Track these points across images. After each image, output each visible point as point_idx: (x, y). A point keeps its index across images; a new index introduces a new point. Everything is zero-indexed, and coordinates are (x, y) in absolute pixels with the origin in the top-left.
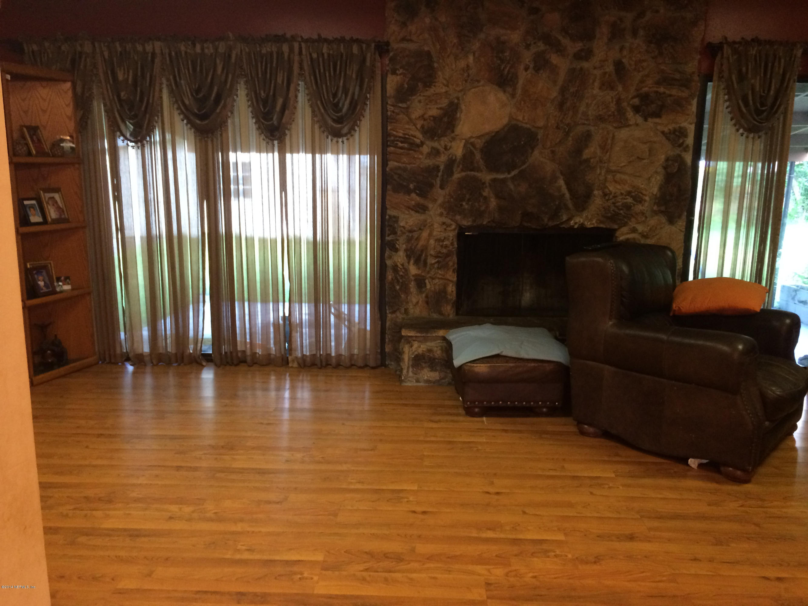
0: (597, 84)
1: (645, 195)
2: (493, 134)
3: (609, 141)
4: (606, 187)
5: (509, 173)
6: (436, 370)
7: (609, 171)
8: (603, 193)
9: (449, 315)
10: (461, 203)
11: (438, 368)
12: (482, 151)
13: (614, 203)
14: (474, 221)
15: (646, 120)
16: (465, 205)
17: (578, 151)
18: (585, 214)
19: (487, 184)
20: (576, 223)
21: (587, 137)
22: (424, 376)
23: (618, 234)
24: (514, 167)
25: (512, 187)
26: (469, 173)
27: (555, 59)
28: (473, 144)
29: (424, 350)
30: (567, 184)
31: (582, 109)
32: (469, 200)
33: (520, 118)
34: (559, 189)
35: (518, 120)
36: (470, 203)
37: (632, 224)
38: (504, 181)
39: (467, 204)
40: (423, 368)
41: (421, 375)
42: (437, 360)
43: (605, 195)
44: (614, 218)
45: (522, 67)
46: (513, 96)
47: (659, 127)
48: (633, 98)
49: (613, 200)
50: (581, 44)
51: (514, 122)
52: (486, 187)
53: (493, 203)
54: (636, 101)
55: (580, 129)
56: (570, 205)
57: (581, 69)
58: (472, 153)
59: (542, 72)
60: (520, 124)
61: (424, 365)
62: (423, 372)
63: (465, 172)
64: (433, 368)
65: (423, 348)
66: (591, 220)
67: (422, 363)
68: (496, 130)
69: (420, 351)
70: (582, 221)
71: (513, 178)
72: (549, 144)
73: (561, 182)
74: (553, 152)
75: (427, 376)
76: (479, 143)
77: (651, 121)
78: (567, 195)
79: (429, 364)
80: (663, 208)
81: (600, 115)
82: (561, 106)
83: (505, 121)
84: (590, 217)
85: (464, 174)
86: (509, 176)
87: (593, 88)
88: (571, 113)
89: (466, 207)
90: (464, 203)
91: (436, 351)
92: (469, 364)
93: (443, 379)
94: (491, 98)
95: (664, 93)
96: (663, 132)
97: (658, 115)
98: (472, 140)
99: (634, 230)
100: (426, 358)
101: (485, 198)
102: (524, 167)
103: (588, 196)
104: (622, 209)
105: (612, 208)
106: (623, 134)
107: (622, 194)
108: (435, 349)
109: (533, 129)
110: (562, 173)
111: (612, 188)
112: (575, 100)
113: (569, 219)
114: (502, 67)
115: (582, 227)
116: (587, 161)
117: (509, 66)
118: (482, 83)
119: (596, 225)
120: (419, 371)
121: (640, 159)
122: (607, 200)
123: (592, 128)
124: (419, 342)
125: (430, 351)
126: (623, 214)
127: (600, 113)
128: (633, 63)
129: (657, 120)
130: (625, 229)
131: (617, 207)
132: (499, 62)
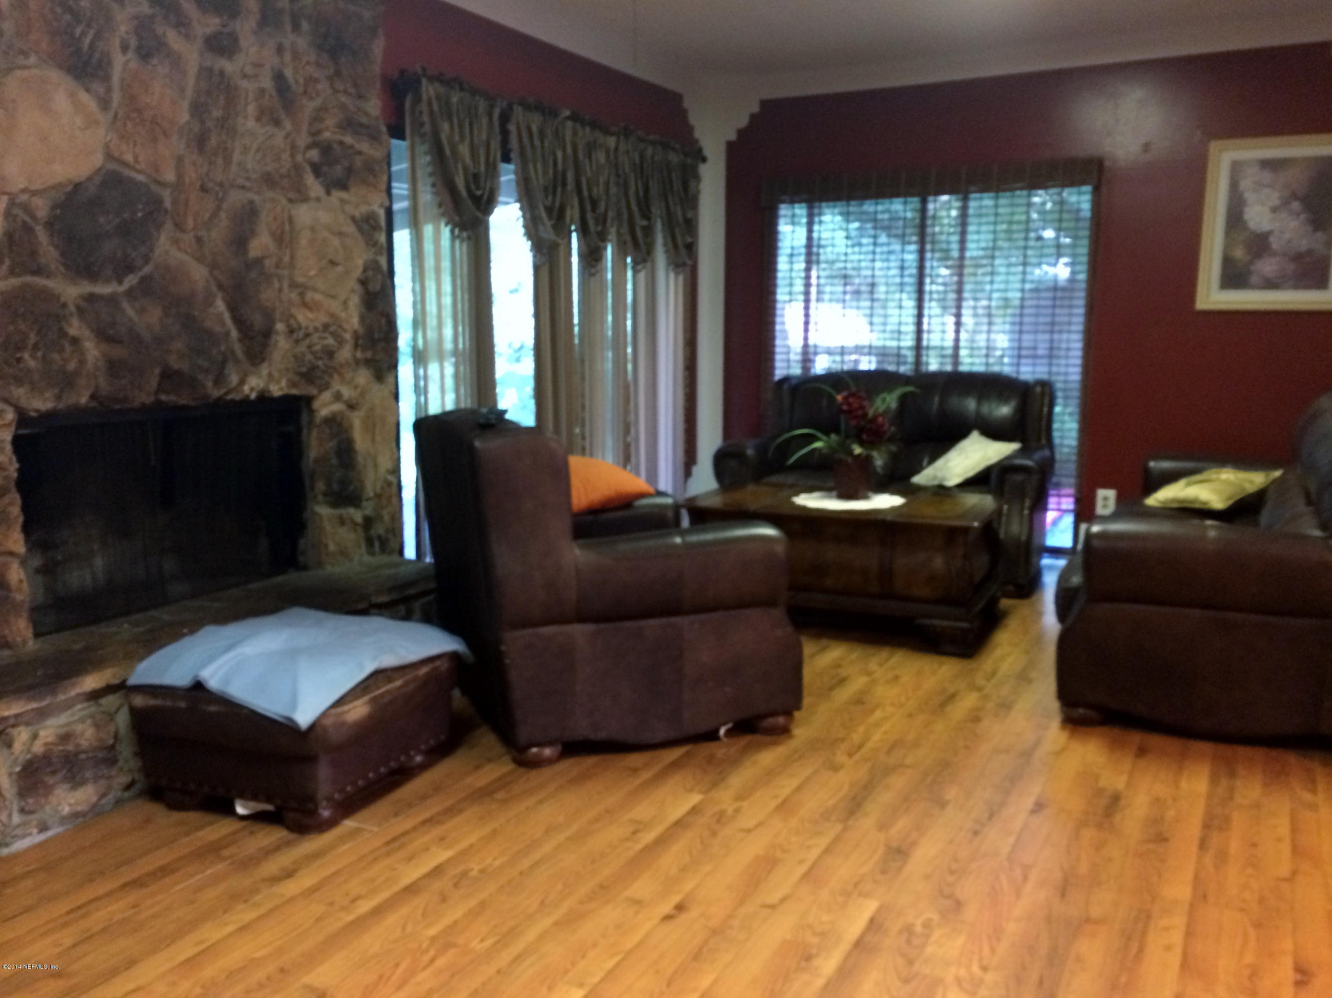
0: (251, 109)
1: (345, 331)
2: (70, 188)
3: (287, 227)
4: (292, 316)
5: (120, 282)
6: (83, 783)
7: (294, 285)
8: (288, 326)
9: (25, 642)
10: (18, 355)
11: (88, 774)
12: (49, 225)
13: (309, 347)
14: (58, 397)
15: (328, 193)
16: (30, 362)
17: (240, 242)
18: (264, 370)
19: (72, 308)
20: (252, 389)
21: (251, 213)
22: (60, 808)
23: (316, 405)
24: (130, 269)
25: (131, 312)
26: (28, 279)
27: (173, 38)
28: (27, 208)
29: (50, 740)
30: (233, 308)
31: (236, 157)
32: (36, 347)
33: (129, 158)
34: (220, 317)
35: (125, 164)
36: (39, 354)
37: (337, 385)
38: (112, 300)
39: (33, 357)
40: (48, 790)
41: (48, 808)
42: (83, 756)
43: (291, 331)
44: (310, 375)
45: (117, 42)
46: (104, 103)
47: (348, 208)
48: (309, 147)
49: (307, 342)
50: (217, 21)
51: (111, 166)
52: (71, 315)
53: (93, 351)
54: (314, 154)
55: (236, 198)
56: (239, 353)
57: (222, 73)
58: (28, 229)
59: (155, 61)
60: (127, 172)
61: (50, 780)
62: (53, 800)
63: (19, 275)
64: (75, 781)
65: (47, 737)
66: (278, 382)
67: (46, 779)
68: (77, 180)
69: (38, 748)
70: (262, 384)
71: (130, 294)
72: (190, 222)
73: (220, 305)
74: (199, 240)
75: (70, 805)
76: (42, 207)
77: (337, 194)
78: (234, 334)
79: (64, 772)
80: (369, 354)
81: (268, 174)
82: (200, 142)
83: (98, 160)
84: (276, 374)
85: (14, 282)
86: (121, 289)
87: (246, 117)
88: (220, 161)
89: (32, 364)
90: (26, 356)
91: (82, 734)
92: (333, 711)
93: (104, 795)
94: (61, 101)
95: (352, 147)
96: (353, 218)
97: (343, 186)
98: (24, 197)
99: (338, 397)
100: (55, 760)
101: (75, 341)
102: (147, 269)
103: (267, 333)
104: (320, 358)
105: (309, 357)
106: (304, 214)
107: (316, 329)
108: (79, 728)
109: (154, 188)
110: (220, 287)
111: (302, 317)
112: (224, 138)
113: (242, 382)
114: (78, 31)
115: (264, 398)
116: (259, 261)
117: (92, 32)
118: (33, 59)
119: (286, 391)
120: (43, 801)
121: (333, 263)
122: (297, 341)
123: (256, 198)
124: (28, 724)
125: (65, 737)
126: (322, 367)
127: (269, 168)
128: (301, 81)
129: (344, 195)
130: (326, 396)
131: (314, 353)
132: (68, 17)
